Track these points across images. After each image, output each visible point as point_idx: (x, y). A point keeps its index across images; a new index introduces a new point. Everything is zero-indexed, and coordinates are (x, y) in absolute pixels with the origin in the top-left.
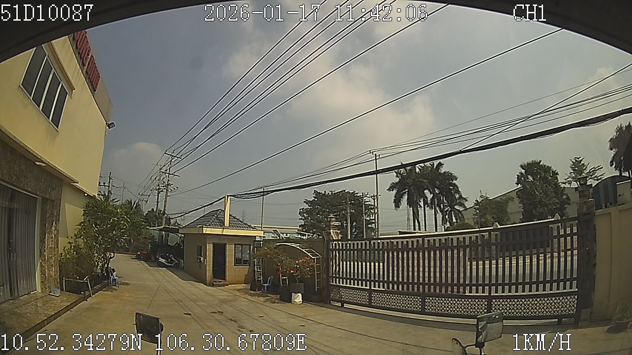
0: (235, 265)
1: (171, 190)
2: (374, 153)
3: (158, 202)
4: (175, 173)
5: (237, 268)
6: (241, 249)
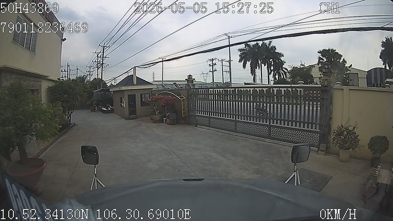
0: (141, 106)
1: (105, 67)
2: (228, 35)
4: (106, 56)
5: (142, 108)
6: (144, 97)
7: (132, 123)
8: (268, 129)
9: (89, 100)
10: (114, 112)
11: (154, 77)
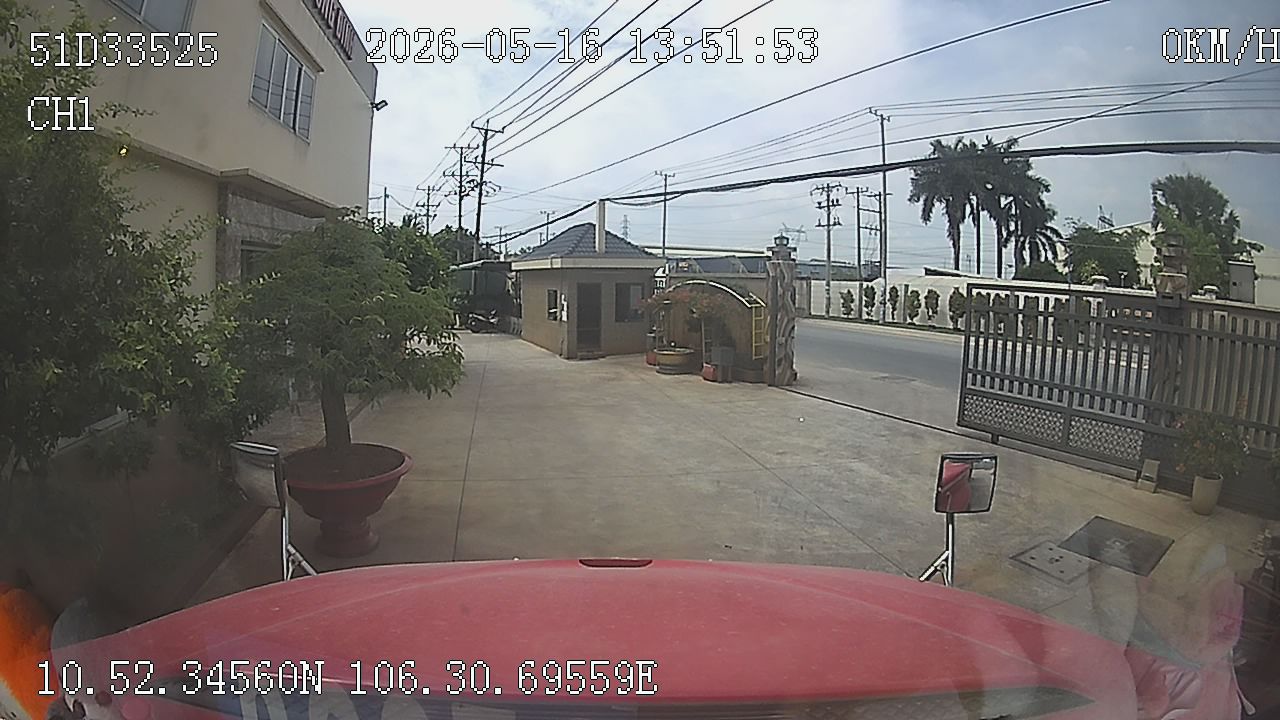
0: (617, 321)
2: (879, 113)
3: (461, 216)
5: (619, 326)
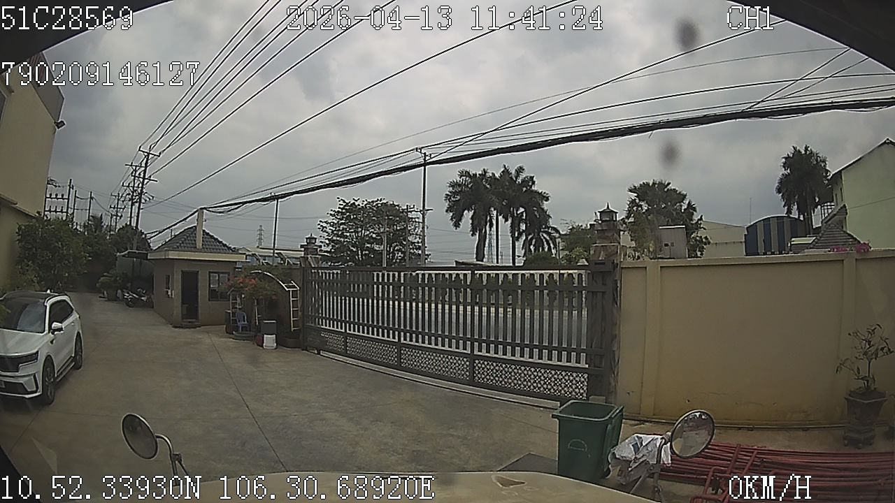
0: (209, 300)
1: (146, 200)
2: (423, 151)
3: (131, 217)
4: (150, 177)
5: (212, 304)
6: (217, 278)
7: (186, 335)
8: (468, 363)
9: (105, 274)
10: (153, 307)
11: (260, 239)
